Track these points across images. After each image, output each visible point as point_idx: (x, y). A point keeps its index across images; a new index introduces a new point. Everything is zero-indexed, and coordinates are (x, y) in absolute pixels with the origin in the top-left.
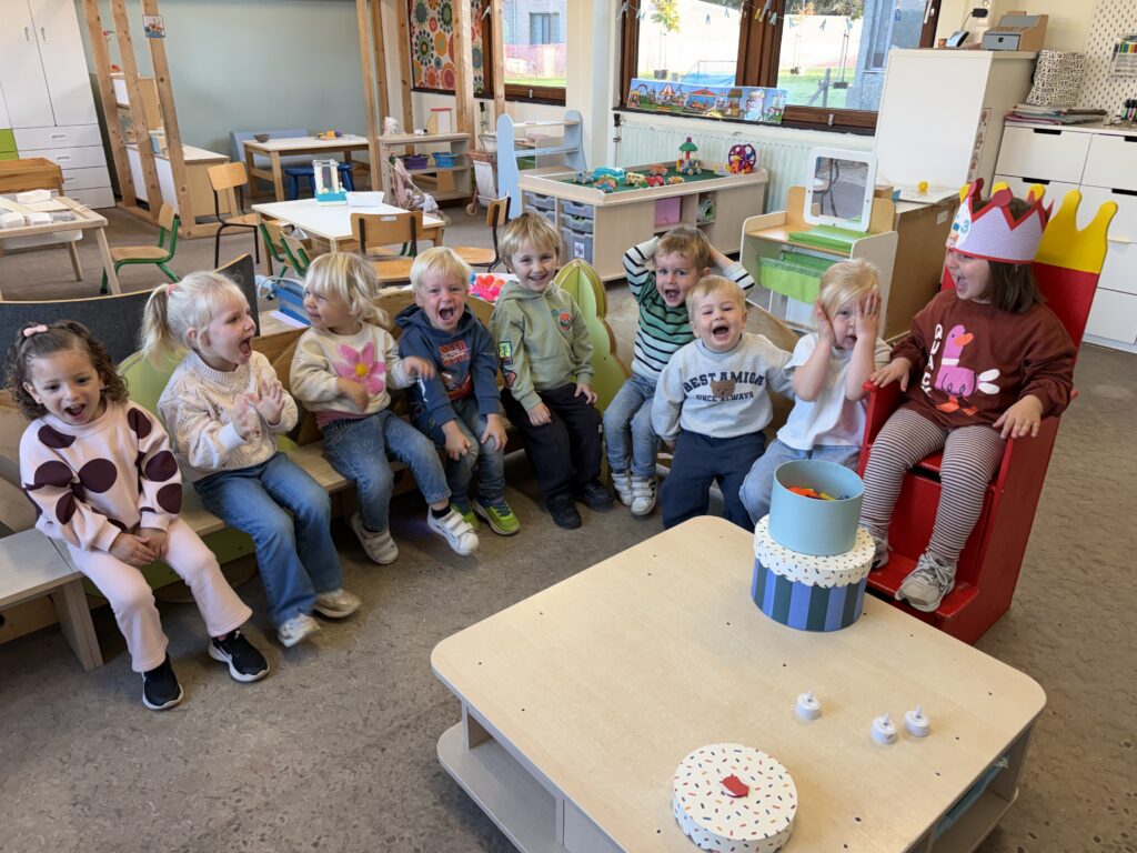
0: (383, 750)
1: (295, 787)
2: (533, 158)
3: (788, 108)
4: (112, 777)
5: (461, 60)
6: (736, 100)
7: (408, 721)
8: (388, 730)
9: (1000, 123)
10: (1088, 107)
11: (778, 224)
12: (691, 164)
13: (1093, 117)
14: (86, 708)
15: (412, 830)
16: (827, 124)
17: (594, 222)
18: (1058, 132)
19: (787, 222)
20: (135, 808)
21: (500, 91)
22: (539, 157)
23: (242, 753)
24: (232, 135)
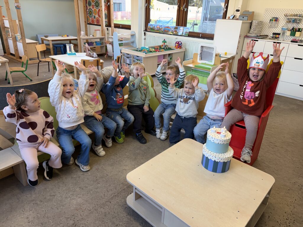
0: (110, 202)
1: (89, 213)
2: (122, 43)
3: (190, 32)
4: (38, 214)
5: (102, 17)
6: (176, 30)
7: (115, 194)
8: (110, 197)
9: (243, 38)
10: (264, 34)
11: (191, 62)
12: (165, 46)
13: (265, 37)
14: (26, 196)
15: (122, 222)
16: (200, 36)
17: (143, 61)
18: (257, 41)
19: (193, 62)
20: (46, 222)
21: (113, 25)
22: (124, 43)
23: (73, 206)
24: (37, 35)
